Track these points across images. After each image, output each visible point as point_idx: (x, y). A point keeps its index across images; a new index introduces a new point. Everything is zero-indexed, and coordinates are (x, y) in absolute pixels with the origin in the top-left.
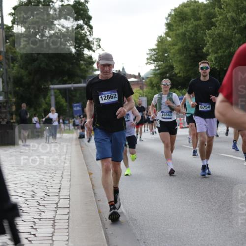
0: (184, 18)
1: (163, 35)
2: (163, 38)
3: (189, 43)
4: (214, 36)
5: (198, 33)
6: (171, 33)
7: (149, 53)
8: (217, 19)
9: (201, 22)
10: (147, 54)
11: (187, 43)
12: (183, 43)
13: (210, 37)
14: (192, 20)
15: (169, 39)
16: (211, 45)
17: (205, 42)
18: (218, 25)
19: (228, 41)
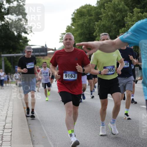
0: (83, 15)
1: (70, 25)
2: (70, 27)
3: (85, 30)
4: (100, 26)
5: (90, 24)
6: (74, 24)
7: (62, 36)
8: (102, 16)
9: (92, 18)
10: (60, 36)
11: (84, 30)
12: (82, 30)
13: (98, 27)
14: (87, 16)
15: (73, 27)
16: (98, 31)
17: (95, 29)
18: (103, 19)
19: (108, 29)
